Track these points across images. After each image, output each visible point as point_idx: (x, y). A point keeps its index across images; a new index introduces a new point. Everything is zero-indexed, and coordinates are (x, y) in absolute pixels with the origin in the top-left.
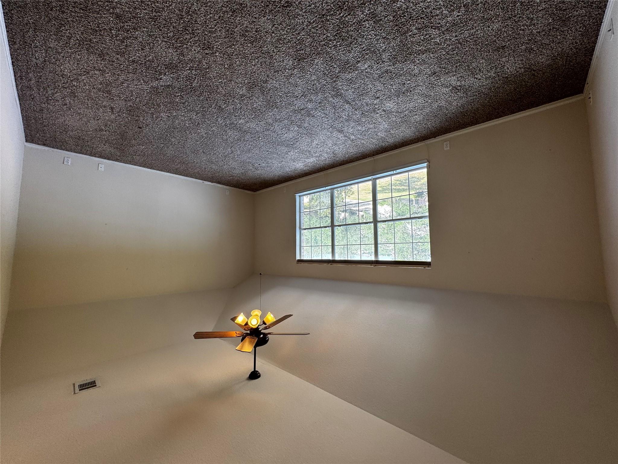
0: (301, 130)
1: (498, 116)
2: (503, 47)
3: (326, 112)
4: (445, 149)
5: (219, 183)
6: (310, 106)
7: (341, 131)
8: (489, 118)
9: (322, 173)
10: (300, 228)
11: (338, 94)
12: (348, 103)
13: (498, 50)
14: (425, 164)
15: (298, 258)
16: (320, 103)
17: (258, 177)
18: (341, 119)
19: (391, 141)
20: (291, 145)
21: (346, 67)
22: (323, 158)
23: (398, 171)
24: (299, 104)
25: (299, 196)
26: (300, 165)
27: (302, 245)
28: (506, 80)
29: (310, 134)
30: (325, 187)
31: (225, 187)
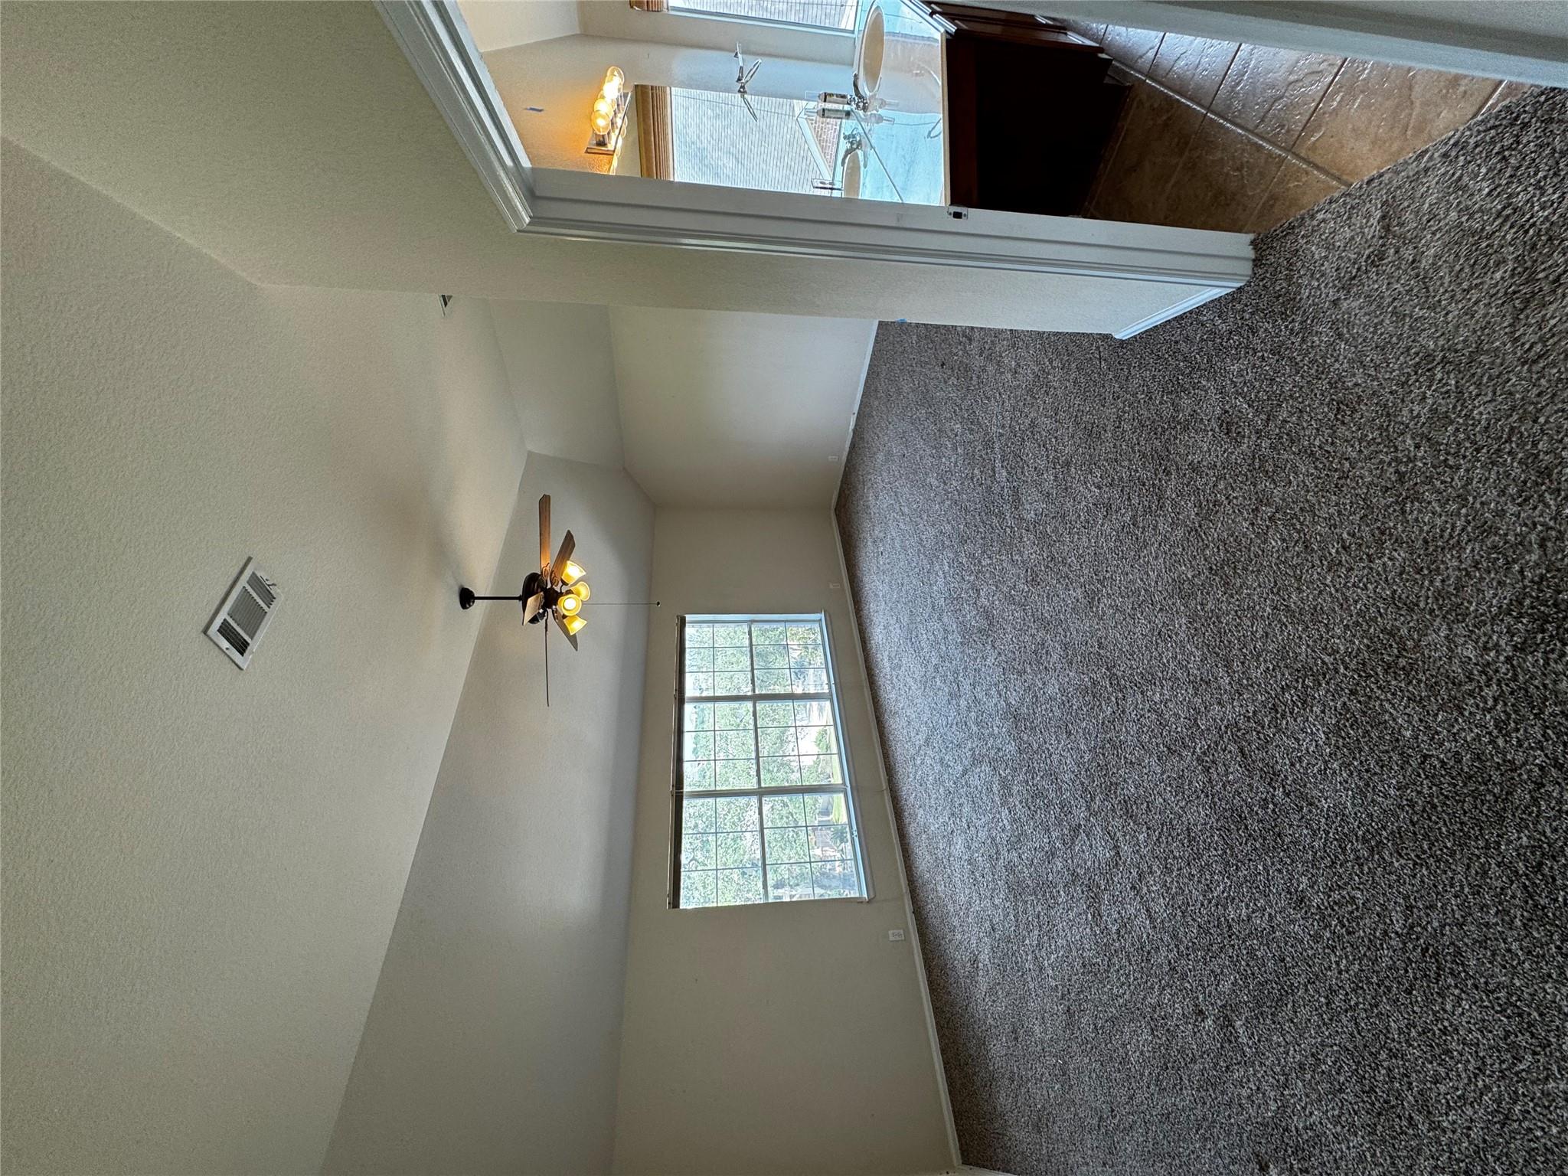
0: (931, 668)
1: (940, 1027)
2: (1016, 1039)
3: (954, 726)
4: (890, 932)
5: (853, 446)
6: (963, 703)
7: (927, 742)
8: (937, 1011)
9: (864, 675)
10: (753, 621)
11: (976, 761)
12: (965, 772)
13: (1014, 1031)
14: (865, 896)
15: (689, 618)
16: (965, 722)
17: (861, 536)
18: (944, 751)
19: (912, 830)
20: (911, 637)
22: (889, 688)
23: (856, 840)
24: (966, 686)
25: (821, 620)
26: (878, 635)
27: (716, 625)
28: (982, 1043)
29: (926, 682)
30: (835, 684)
31: (845, 454)
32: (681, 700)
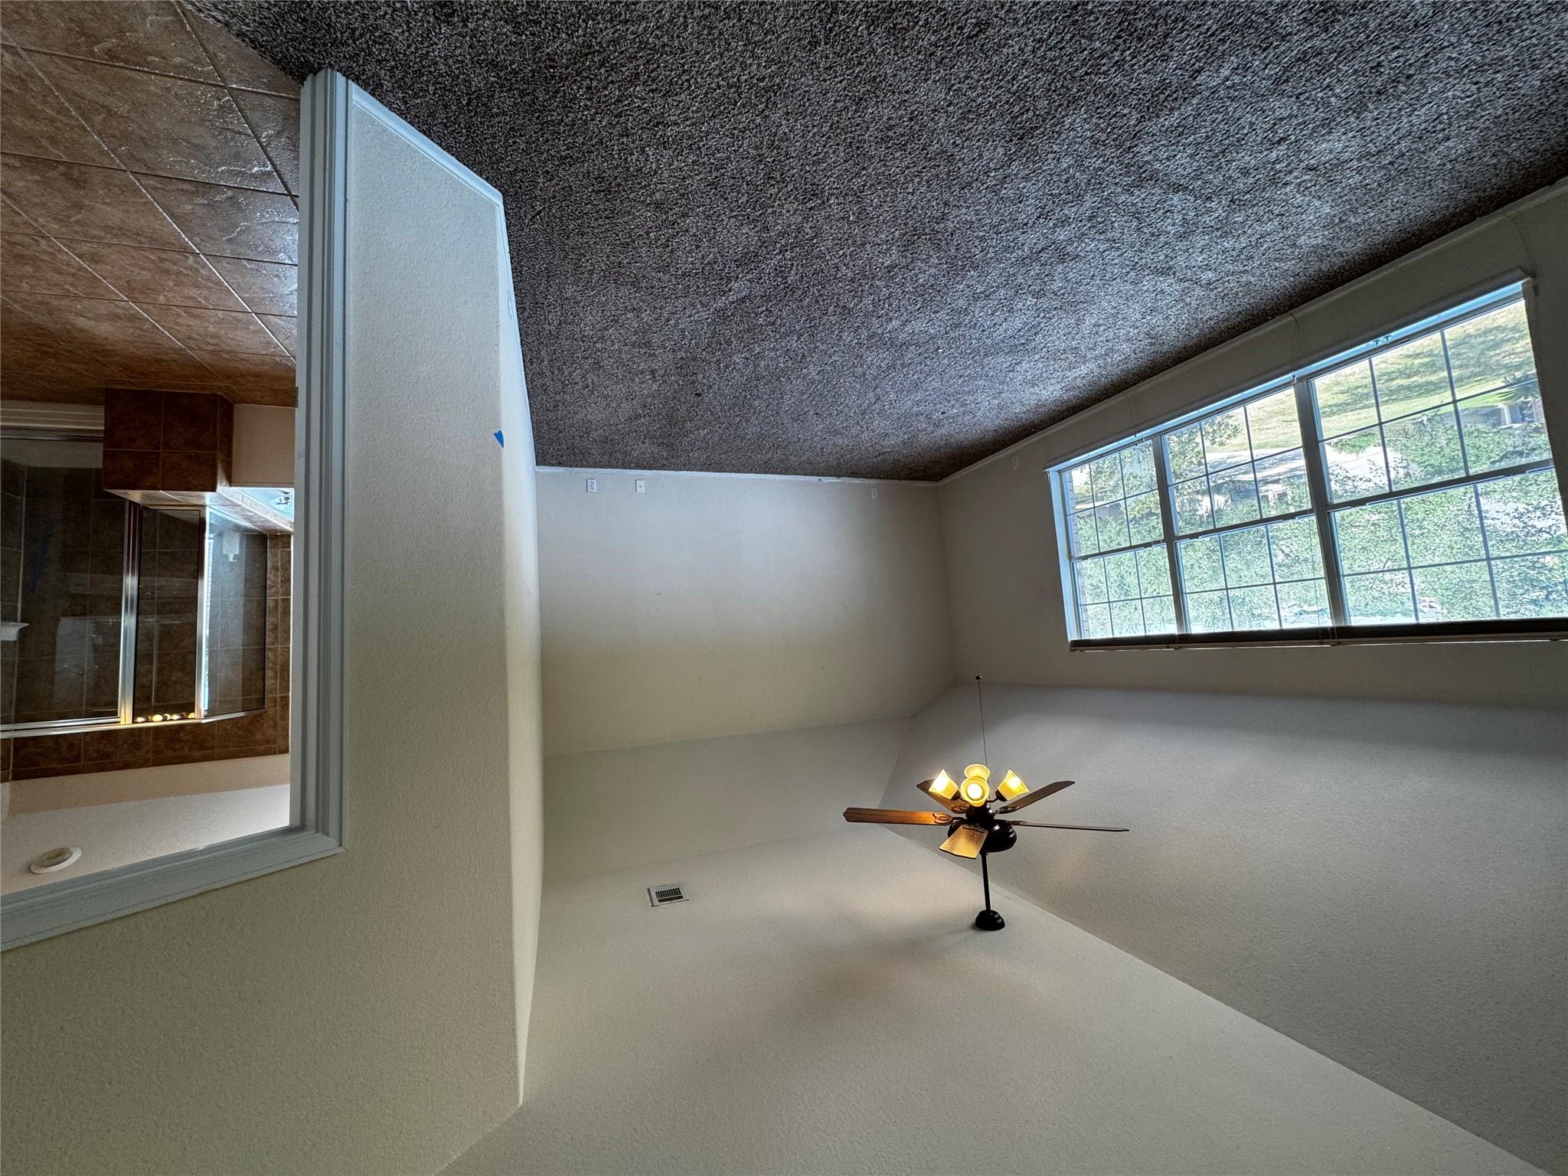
0: (1044, 303)
3: (1109, 235)
5: (853, 474)
6: (1062, 235)
7: (1166, 271)
9: (1120, 398)
10: (1070, 557)
11: (1144, 177)
12: (1177, 188)
14: (1518, 286)
15: (1072, 636)
16: (1090, 219)
17: (942, 443)
18: (1162, 239)
19: (1352, 247)
20: (1019, 346)
21: (1159, 99)
22: (1117, 357)
23: (1395, 335)
24: (1031, 239)
25: (1059, 472)
26: (1051, 391)
27: (1081, 601)
29: (1073, 303)
30: (1134, 434)
31: (867, 481)
32: (1185, 640)
